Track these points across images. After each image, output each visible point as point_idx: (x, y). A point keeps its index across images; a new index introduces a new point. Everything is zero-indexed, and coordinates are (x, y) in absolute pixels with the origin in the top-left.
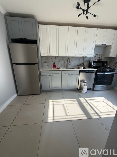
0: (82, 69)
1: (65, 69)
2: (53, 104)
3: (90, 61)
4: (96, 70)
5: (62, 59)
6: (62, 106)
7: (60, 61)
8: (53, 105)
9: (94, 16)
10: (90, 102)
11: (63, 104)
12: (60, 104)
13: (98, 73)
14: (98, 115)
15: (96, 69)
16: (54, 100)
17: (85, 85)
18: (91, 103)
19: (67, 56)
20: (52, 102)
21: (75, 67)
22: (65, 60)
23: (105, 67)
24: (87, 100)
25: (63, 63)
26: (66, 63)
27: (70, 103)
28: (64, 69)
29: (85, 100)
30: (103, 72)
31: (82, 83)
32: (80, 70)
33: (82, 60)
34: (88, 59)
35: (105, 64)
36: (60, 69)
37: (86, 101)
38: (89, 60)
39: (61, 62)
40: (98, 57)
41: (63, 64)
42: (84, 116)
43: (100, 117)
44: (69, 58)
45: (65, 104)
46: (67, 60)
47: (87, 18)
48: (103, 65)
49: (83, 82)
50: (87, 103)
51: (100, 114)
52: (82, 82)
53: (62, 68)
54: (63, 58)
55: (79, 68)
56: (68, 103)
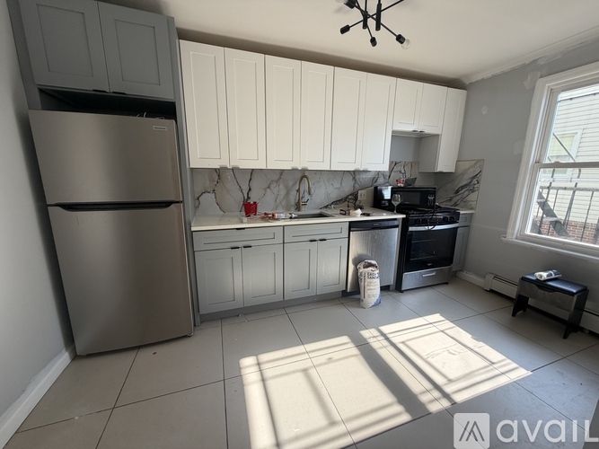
0: (358, 216)
1: (295, 218)
2: (260, 378)
3: (375, 184)
4: (403, 219)
5: (276, 177)
6: (300, 377)
7: (272, 186)
8: (263, 380)
9: (397, 39)
10: (403, 342)
11: (305, 371)
12: (294, 372)
13: (411, 229)
14: (446, 396)
15: (404, 216)
16: (264, 357)
17: (371, 276)
18: (408, 346)
19: (300, 168)
20: (256, 368)
21: (326, 207)
22: (291, 184)
23: (432, 207)
24: (389, 336)
25: (283, 192)
26: (294, 193)
27: (330, 359)
28: (291, 218)
29: (383, 334)
30: (425, 223)
31: (361, 270)
32: (350, 222)
33: (352, 183)
34: (369, 176)
35: (431, 198)
36: (277, 219)
37: (387, 339)
38: (375, 180)
39: (275, 191)
40: (400, 172)
41: (281, 197)
42: (398, 408)
43: (454, 403)
44: (304, 176)
45: (311, 367)
46: (295, 183)
47: (373, 41)
48: (424, 201)
49: (363, 263)
50: (392, 349)
51: (448, 389)
52: (361, 266)
53: (283, 216)
54: (281, 175)
55: (345, 213)
56: (323, 359)
